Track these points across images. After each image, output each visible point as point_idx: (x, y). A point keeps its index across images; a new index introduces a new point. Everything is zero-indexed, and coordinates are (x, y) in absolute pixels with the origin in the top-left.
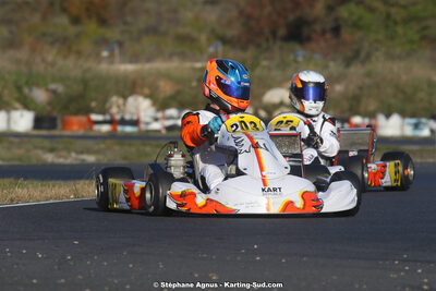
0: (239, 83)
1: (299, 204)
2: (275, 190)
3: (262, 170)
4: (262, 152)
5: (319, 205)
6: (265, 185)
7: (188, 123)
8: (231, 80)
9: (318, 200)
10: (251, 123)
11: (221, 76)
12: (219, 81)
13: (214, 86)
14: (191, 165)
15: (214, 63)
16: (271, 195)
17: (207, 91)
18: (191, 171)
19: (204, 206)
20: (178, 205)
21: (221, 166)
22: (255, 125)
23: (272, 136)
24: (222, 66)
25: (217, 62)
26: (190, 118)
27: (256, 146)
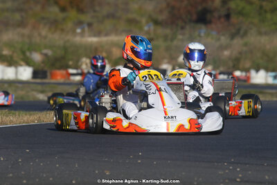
0: (145, 50)
1: (187, 126)
2: (172, 117)
3: (164, 105)
4: (164, 94)
5: (200, 127)
6: (166, 114)
7: (113, 76)
8: (140, 48)
9: (199, 124)
10: (155, 75)
11: (134, 46)
12: (132, 49)
13: (129, 53)
14: (115, 102)
15: (130, 38)
16: (170, 121)
17: (125, 56)
18: (115, 106)
19: (128, 127)
20: (111, 127)
21: (135, 103)
22: (158, 77)
23: (168, 84)
24: (135, 39)
25: (131, 37)
26: (114, 73)
27: (159, 90)
